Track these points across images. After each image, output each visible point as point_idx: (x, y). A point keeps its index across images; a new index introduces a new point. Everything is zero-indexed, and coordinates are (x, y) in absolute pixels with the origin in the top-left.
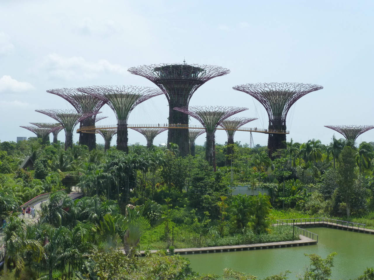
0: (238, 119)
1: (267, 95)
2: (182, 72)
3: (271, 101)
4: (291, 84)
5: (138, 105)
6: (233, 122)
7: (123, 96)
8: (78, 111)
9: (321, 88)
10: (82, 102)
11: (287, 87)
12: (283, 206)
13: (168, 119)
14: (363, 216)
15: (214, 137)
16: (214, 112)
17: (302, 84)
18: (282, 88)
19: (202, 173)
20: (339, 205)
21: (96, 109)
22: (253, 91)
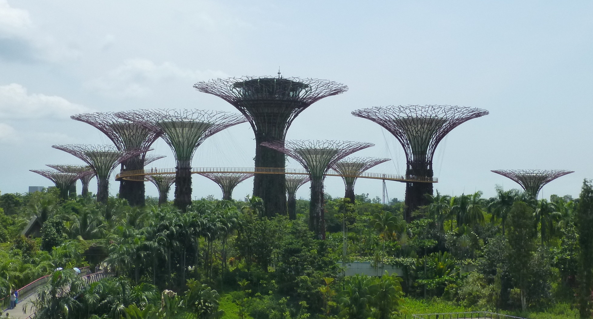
0: (361, 160)
1: (404, 124)
2: (275, 89)
3: (409, 133)
4: (440, 107)
5: (208, 139)
6: (353, 165)
7: (184, 125)
8: (118, 148)
9: (486, 113)
10: (125, 134)
11: (433, 111)
12: (425, 294)
13: (254, 159)
14: (546, 309)
15: (323, 187)
16: (322, 149)
17: (457, 108)
18: (425, 113)
19: (298, 242)
20: (510, 293)
21: (146, 145)
22: (382, 118)
